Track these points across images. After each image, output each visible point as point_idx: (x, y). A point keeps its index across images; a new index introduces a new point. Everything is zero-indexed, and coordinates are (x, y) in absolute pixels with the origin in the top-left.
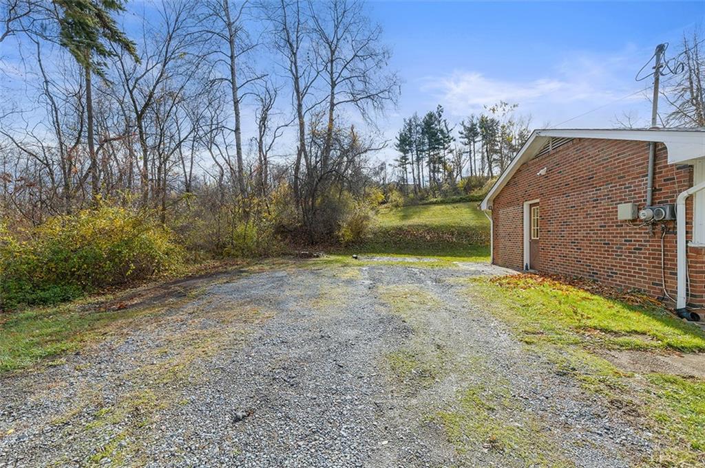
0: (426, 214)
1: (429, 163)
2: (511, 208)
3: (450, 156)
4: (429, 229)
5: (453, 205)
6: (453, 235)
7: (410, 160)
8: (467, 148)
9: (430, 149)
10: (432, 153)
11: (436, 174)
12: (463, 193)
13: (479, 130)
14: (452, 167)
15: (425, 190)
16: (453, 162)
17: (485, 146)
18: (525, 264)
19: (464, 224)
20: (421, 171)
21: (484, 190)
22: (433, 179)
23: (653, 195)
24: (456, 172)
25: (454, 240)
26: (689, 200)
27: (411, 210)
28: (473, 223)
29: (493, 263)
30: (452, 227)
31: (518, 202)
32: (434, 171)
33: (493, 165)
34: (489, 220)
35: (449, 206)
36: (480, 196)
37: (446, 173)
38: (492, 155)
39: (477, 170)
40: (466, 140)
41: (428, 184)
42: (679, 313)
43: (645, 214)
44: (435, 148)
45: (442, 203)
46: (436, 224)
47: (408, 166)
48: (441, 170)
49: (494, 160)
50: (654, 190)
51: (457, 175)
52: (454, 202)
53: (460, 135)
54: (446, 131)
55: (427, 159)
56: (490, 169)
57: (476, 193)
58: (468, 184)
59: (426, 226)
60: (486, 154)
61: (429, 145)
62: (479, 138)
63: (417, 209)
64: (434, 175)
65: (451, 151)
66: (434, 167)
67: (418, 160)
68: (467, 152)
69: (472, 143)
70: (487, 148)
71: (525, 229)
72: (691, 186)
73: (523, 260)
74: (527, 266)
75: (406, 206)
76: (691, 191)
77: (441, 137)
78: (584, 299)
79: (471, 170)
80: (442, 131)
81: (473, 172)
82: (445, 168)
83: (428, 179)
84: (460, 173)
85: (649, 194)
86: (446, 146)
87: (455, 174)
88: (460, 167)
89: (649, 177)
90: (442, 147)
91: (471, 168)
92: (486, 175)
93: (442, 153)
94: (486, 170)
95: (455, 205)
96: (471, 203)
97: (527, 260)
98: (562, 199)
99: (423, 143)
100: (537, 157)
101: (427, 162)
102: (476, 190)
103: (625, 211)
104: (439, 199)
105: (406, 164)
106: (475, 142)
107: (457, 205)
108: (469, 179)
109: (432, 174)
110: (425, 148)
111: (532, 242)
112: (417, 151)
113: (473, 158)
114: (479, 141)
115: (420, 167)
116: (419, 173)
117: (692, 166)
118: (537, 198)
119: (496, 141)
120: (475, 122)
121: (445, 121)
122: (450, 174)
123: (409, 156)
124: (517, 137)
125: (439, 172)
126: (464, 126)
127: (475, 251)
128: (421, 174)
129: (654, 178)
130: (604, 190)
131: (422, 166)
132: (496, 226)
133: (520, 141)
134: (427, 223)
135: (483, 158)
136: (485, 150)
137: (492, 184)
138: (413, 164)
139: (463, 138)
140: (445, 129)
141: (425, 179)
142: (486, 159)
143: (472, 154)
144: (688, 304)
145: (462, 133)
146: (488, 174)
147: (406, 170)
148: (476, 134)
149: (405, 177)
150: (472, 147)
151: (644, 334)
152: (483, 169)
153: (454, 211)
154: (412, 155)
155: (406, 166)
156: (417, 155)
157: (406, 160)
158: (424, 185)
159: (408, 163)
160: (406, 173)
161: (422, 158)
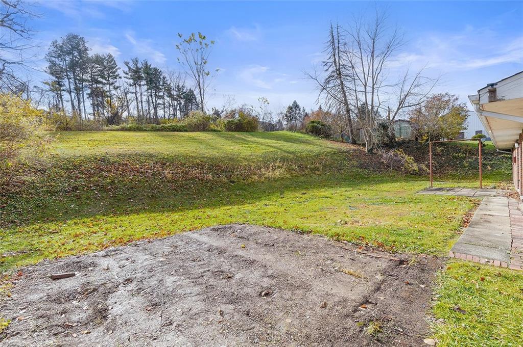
1: (91, 96)
7: (67, 88)
13: (143, 75)
14: (117, 105)
17: (150, 91)
32: (98, 105)
33: (158, 108)
38: (157, 101)
39: (144, 110)
40: (131, 81)
41: (92, 117)
47: (63, 93)
49: (159, 104)
53: (125, 75)
55: (89, 91)
60: (150, 98)
62: (144, 82)
67: (78, 89)
68: (133, 93)
69: (138, 85)
81: (140, 111)
83: (92, 112)
91: (138, 107)
94: (152, 111)
101: (90, 94)
105: (61, 90)
120: (139, 66)
123: (65, 82)
126: (129, 67)
128: (82, 105)
136: (150, 94)
138: (70, 92)
139: (128, 78)
143: (138, 95)
145: (127, 74)
147: (61, 97)
148: (140, 78)
152: (149, 110)
154: (69, 82)
155: (61, 93)
156: (76, 84)
157: (61, 86)
158: (87, 118)
159: (64, 90)
160: (62, 101)
161: (83, 88)
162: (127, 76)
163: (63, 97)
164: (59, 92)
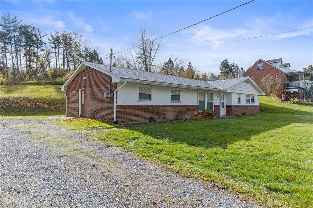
0: (26, 90)
1: (26, 55)
2: (74, 91)
3: (42, 53)
4: (29, 100)
5: (45, 86)
6: (45, 104)
7: (10, 50)
8: (54, 50)
9: (26, 46)
10: (28, 49)
11: (31, 63)
12: (51, 78)
13: (61, 41)
14: (43, 60)
15: (23, 73)
16: (44, 57)
17: (65, 52)
18: (80, 115)
19: (52, 97)
20: (19, 59)
21: (64, 79)
22: (28, 66)
23: (111, 90)
24: (46, 64)
25: (46, 106)
26: (117, 92)
27: (14, 87)
28: (57, 97)
29: (67, 116)
30: (45, 99)
31: (77, 89)
32: (30, 61)
33: (70, 63)
34: (65, 96)
35: (42, 87)
36: (62, 82)
37: (39, 64)
38: (69, 58)
39: (60, 65)
40: (53, 45)
41: (25, 69)
42: (114, 122)
43: (109, 96)
44: (30, 46)
45: (37, 84)
46: (35, 97)
47: (7, 54)
48: (35, 61)
49: (71, 61)
50: (111, 89)
51: (47, 66)
52: (46, 84)
53: (49, 41)
54: (39, 36)
55: (24, 52)
56: (68, 66)
57: (59, 80)
58: (54, 73)
59: (27, 98)
60: (66, 56)
61: (26, 43)
62: (62, 46)
63: (19, 87)
64: (30, 64)
65: (43, 50)
66: (30, 59)
67: (17, 51)
68: (54, 53)
69: (57, 48)
70: (66, 52)
71: (80, 100)
72: (117, 89)
73: (79, 113)
74: (80, 116)
75: (9, 84)
76: (116, 90)
77: (35, 39)
78: (93, 122)
79: (57, 64)
80: (36, 36)
81: (58, 65)
82: (38, 60)
83: (25, 66)
84: (49, 65)
85: (110, 90)
86: (39, 46)
87: (45, 65)
88: (49, 61)
89: (110, 85)
90: (36, 46)
91: (56, 63)
92: (66, 68)
93: (36, 50)
94: (66, 66)
95: (46, 86)
96: (56, 86)
97: (80, 113)
98: (91, 89)
99: (21, 40)
100: (84, 71)
101: (25, 54)
102: (59, 78)
103: (105, 95)
104: (35, 81)
105: (6, 52)
106: (59, 48)
107: (48, 86)
108: (55, 70)
109: (28, 63)
110: (22, 44)
111: (82, 105)
112: (16, 45)
113: (58, 57)
114: (62, 47)
115: (18, 57)
116: (17, 61)
117: (117, 84)
118: (84, 88)
119: (72, 50)
120: (59, 35)
121: (38, 29)
122: (42, 65)
123: (9, 47)
124: (84, 50)
125: (33, 62)
126: (52, 36)
127: (58, 112)
128: (19, 62)
129: (111, 86)
130: (102, 87)
131: (20, 56)
132: (68, 99)
133: (85, 53)
134: (28, 96)
135: (64, 58)
136: (65, 54)
137: (68, 76)
138: (12, 53)
139: (51, 43)
140: (38, 34)
141: (23, 66)
142: (66, 59)
143: (57, 55)
144: (116, 120)
145: (50, 40)
146: (67, 68)
147: (6, 57)
148: (60, 43)
149: (5, 62)
150: (57, 50)
151: (103, 127)
152: (64, 65)
153: (45, 90)
154: (12, 47)
155: (6, 54)
156: (16, 48)
157: (6, 49)
158: (22, 70)
159: (8, 52)
160: (6, 59)
161: (20, 50)
162: (50, 41)
163: (7, 57)
164: (5, 54)
